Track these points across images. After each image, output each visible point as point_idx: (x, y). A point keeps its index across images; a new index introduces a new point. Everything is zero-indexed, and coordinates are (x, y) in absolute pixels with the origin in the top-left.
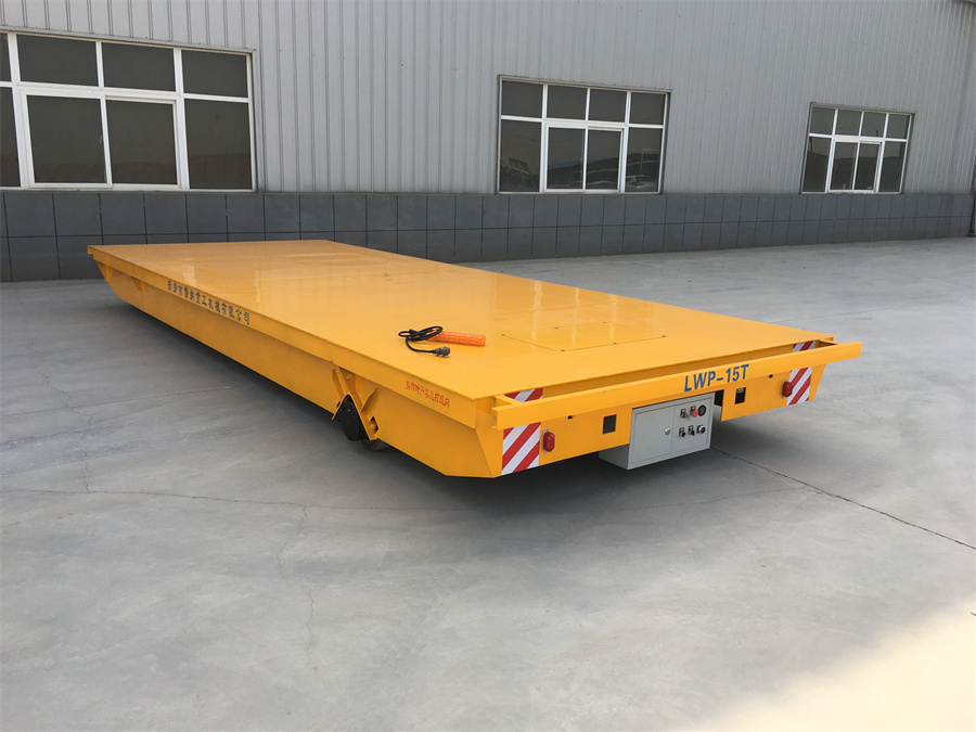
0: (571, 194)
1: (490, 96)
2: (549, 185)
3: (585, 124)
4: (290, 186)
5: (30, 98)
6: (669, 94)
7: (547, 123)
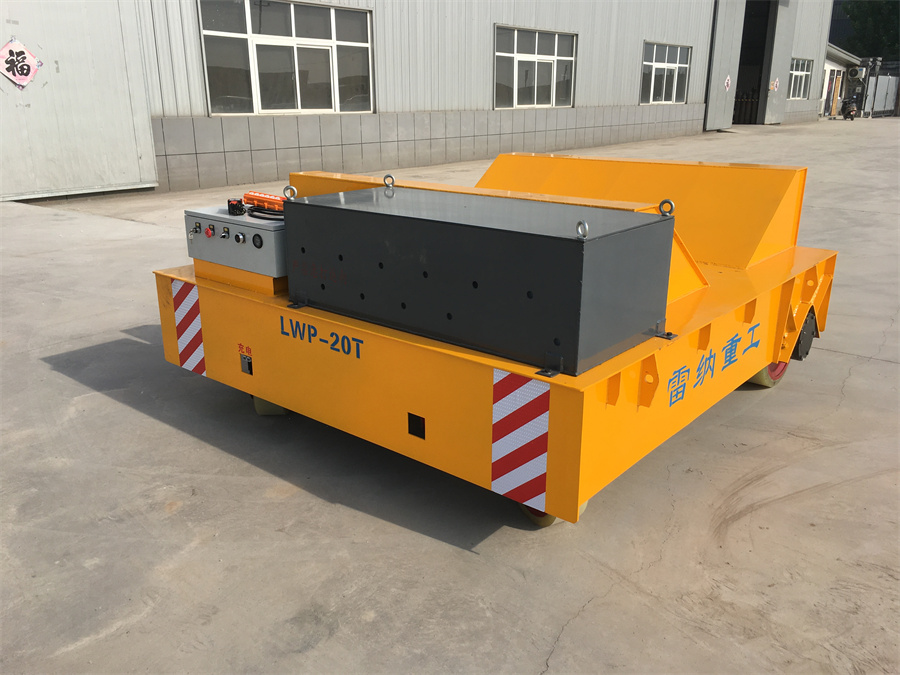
0: (529, 109)
1: (489, 37)
2: (519, 104)
3: (535, 58)
4: (391, 109)
5: (259, 47)
6: (577, 35)
7: (518, 57)
